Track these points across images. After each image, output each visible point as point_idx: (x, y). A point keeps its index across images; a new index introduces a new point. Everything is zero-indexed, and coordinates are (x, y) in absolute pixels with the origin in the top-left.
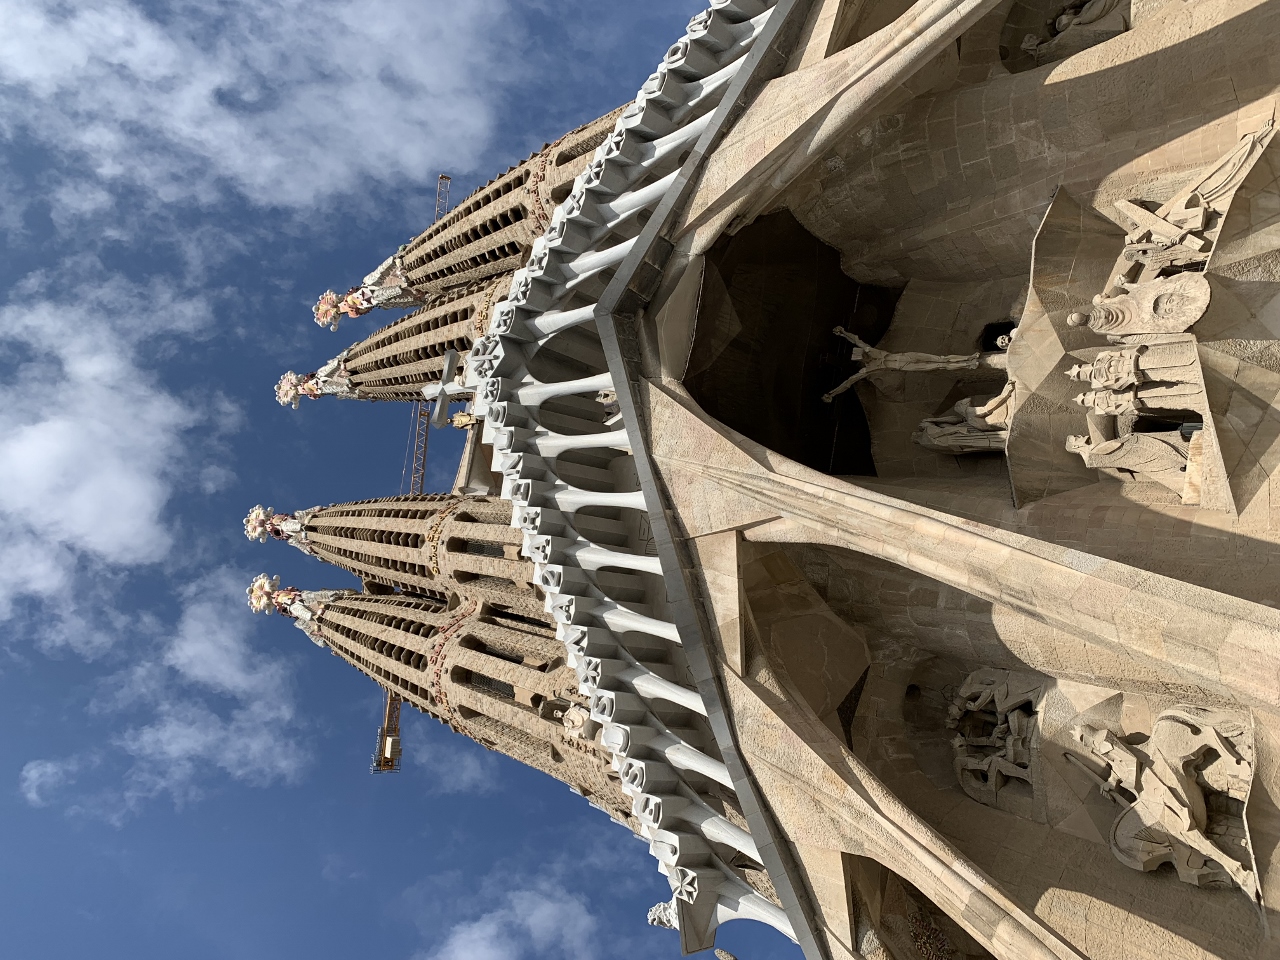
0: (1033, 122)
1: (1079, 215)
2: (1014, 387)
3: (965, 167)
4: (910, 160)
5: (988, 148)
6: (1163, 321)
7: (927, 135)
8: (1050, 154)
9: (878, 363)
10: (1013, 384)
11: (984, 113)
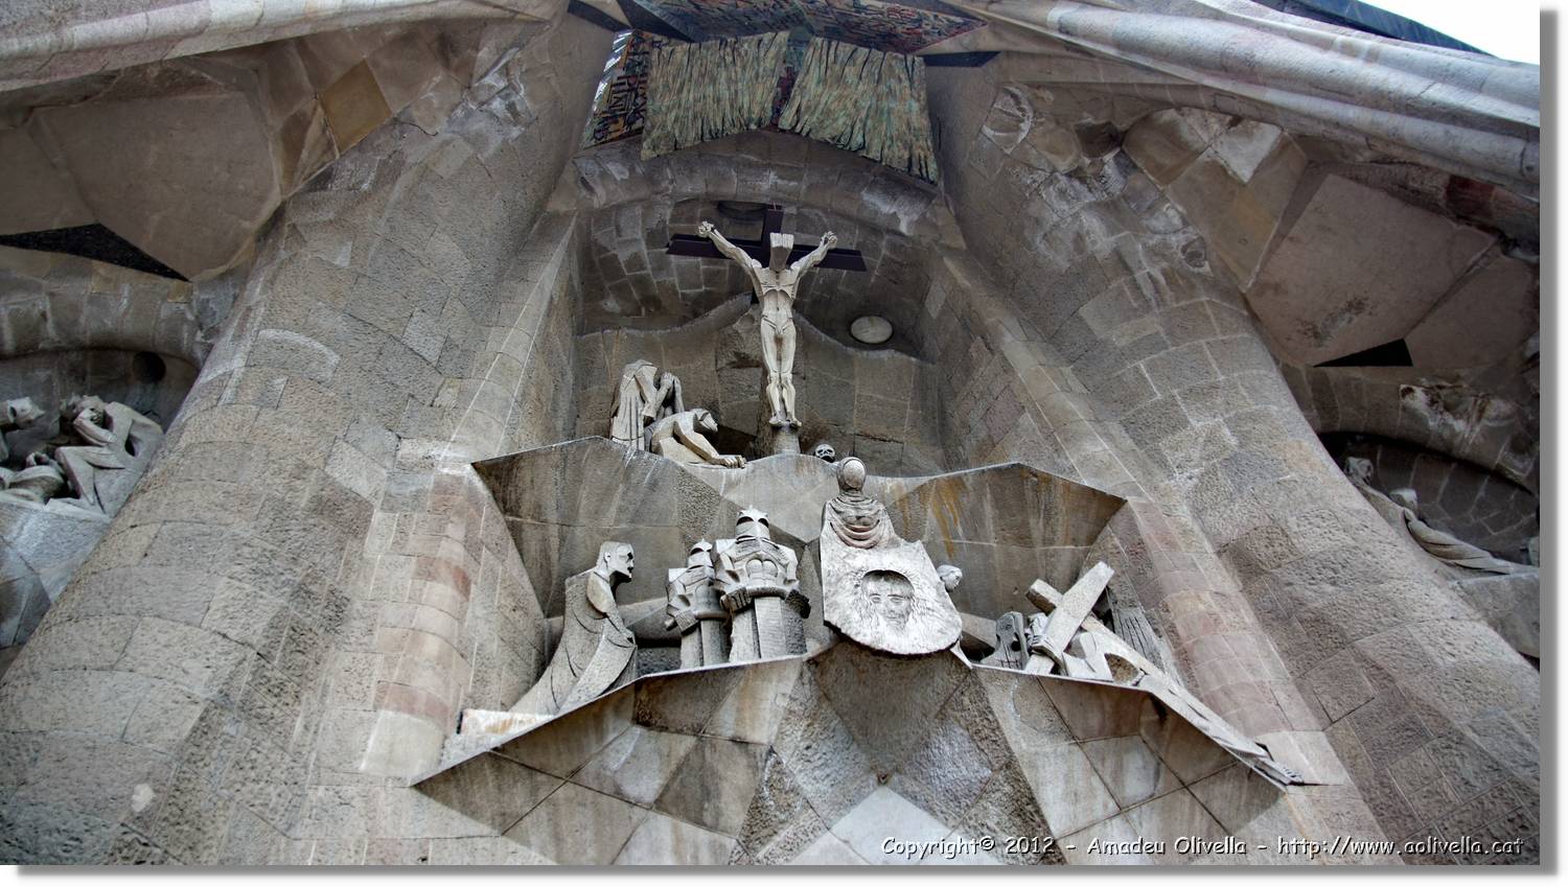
0: (1234, 442)
1: (1075, 542)
2: (731, 466)
3: (1137, 369)
4: (1136, 288)
5: (1175, 392)
6: (848, 585)
7: (1183, 303)
8: (1182, 482)
9: (772, 282)
10: (739, 465)
11: (1236, 375)
